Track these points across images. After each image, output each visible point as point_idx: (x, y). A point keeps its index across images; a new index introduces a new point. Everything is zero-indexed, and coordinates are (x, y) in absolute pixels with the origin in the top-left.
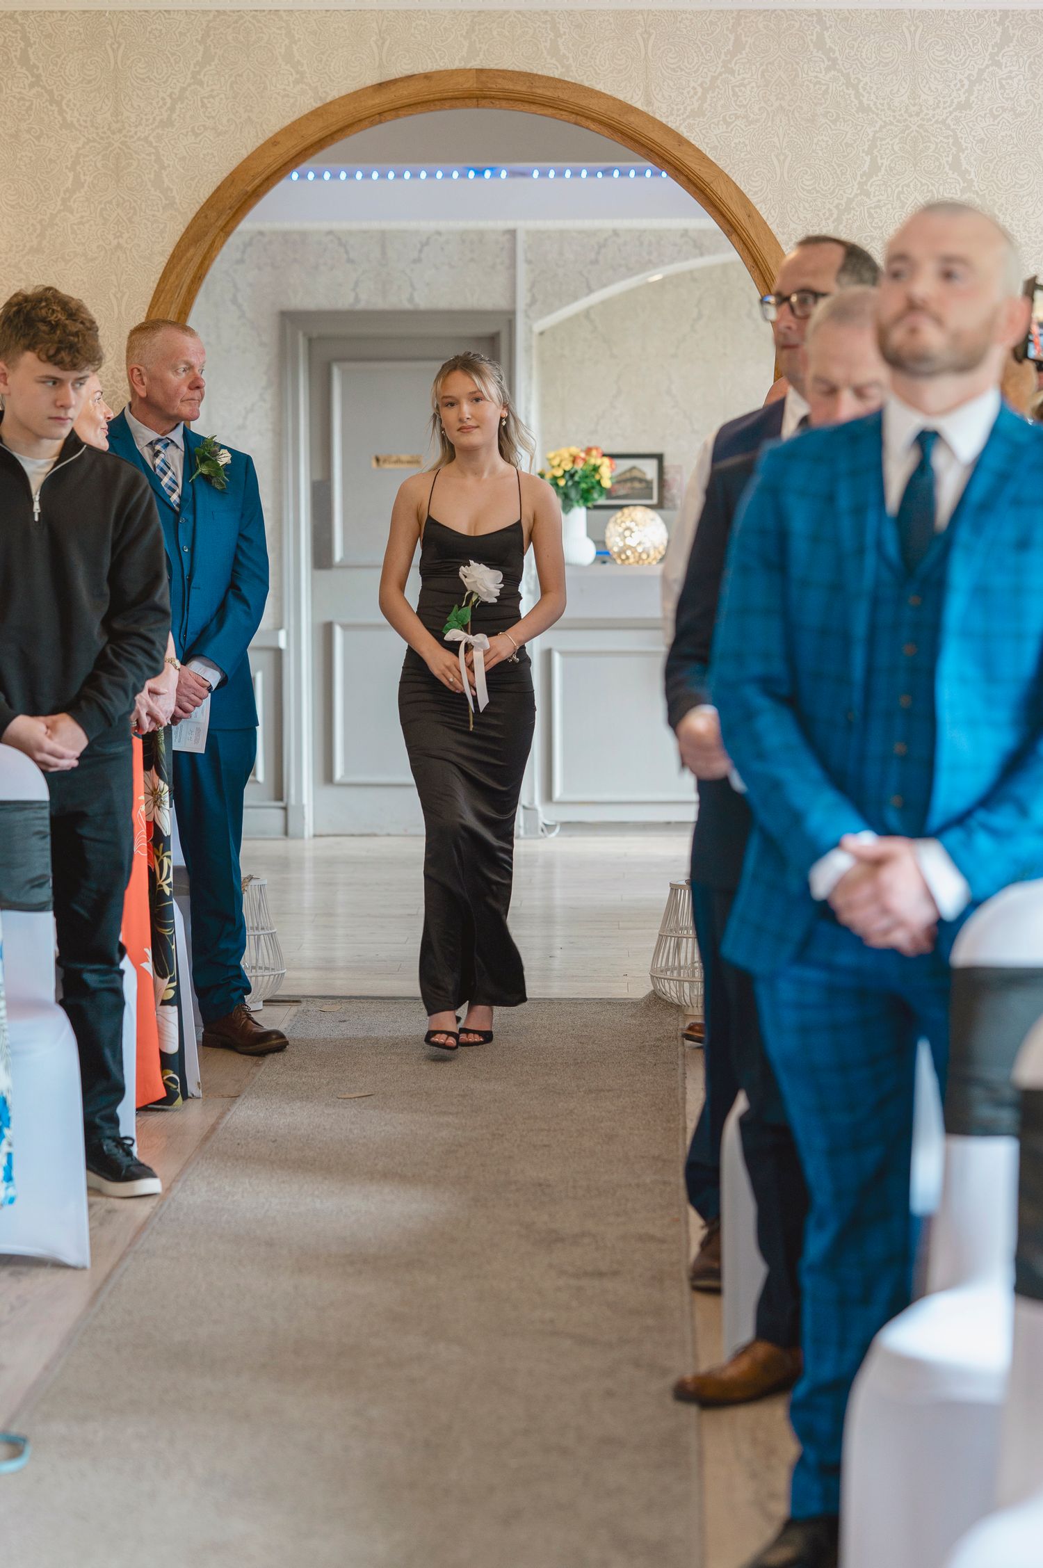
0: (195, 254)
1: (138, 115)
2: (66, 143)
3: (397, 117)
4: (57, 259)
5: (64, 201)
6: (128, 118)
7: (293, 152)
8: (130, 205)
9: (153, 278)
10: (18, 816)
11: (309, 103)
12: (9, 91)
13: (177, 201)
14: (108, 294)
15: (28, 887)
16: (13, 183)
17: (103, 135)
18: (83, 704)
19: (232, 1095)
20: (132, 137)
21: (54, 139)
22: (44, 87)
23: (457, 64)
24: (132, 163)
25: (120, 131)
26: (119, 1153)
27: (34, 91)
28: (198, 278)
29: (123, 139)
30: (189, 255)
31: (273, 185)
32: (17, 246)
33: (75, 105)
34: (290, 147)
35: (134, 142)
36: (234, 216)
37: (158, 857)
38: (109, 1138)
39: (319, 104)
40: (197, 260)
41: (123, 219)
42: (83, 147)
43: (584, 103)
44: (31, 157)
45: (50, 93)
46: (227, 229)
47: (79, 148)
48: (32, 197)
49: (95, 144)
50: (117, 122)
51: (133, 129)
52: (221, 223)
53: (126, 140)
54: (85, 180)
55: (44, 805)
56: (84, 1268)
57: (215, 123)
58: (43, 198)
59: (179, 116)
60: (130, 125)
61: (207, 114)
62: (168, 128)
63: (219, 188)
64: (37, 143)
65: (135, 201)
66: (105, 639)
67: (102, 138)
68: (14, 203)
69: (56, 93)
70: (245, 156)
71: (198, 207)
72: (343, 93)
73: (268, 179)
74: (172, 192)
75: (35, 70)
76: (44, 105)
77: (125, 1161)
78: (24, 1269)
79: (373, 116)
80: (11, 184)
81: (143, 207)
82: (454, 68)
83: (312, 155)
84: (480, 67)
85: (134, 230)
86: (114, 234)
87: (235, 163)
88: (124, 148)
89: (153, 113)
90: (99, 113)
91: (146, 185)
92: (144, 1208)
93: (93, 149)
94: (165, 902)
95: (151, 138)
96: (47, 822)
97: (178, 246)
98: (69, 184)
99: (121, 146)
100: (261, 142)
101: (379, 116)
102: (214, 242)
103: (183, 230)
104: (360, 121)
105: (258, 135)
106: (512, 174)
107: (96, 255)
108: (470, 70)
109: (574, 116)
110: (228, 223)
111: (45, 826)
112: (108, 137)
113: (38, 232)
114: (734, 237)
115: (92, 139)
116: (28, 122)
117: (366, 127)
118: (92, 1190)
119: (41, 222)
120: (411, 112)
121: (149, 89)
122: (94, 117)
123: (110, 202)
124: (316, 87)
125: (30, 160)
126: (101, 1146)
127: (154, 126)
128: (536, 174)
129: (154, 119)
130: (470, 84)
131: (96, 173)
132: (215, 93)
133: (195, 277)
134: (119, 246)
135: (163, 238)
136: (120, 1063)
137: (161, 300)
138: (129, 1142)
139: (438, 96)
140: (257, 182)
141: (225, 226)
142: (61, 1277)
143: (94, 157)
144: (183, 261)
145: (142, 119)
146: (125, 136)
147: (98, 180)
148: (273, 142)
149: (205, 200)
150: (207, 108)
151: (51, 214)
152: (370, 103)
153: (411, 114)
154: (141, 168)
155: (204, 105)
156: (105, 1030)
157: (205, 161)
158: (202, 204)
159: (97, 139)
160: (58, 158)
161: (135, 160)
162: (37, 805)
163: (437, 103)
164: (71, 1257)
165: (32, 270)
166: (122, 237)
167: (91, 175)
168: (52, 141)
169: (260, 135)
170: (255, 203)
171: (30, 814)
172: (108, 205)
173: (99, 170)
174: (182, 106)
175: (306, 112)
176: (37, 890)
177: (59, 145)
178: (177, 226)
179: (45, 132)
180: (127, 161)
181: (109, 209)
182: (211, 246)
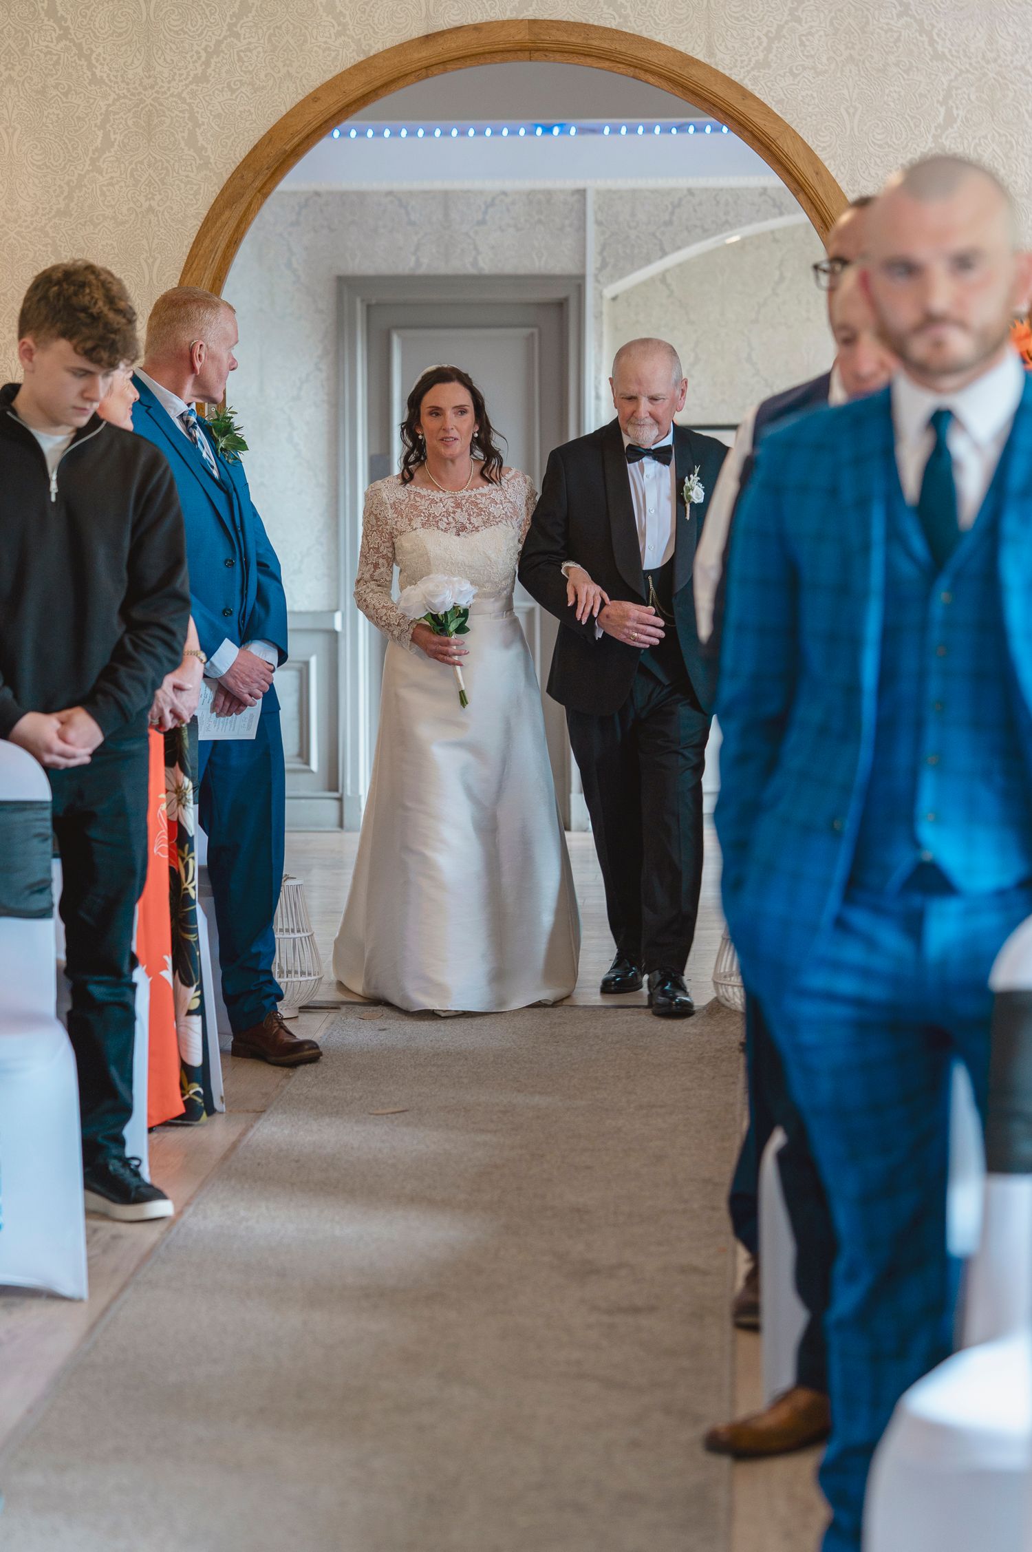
0: (231, 218)
1: (171, 70)
2: (95, 99)
3: (445, 71)
4: (85, 222)
5: (93, 161)
6: (160, 72)
7: (334, 109)
8: (162, 165)
9: (186, 243)
10: (18, 817)
11: (351, 57)
12: (35, 45)
13: (212, 161)
14: (139, 259)
15: (27, 892)
16: (40, 142)
17: (134, 91)
18: (99, 697)
19: (258, 1109)
20: (165, 93)
21: (82, 95)
22: (71, 40)
23: (508, 15)
24: (164, 120)
25: (152, 87)
26: (127, 1174)
27: (62, 44)
28: (234, 243)
29: (155, 95)
30: (224, 218)
31: (314, 143)
32: (44, 209)
33: (104, 59)
34: (331, 103)
35: (167, 99)
36: (273, 174)
37: (183, 859)
38: (116, 1157)
39: (362, 58)
40: (233, 224)
41: (154, 180)
42: (114, 104)
43: (642, 54)
44: (58, 115)
45: (79, 47)
46: (264, 191)
47: (109, 105)
48: (59, 156)
49: (127, 101)
50: (150, 77)
51: (166, 85)
52: (258, 184)
53: (158, 96)
54: (115, 139)
55: (45, 805)
56: (81, 1300)
57: (252, 78)
58: (71, 158)
59: (214, 70)
60: (162, 80)
61: (244, 69)
62: (203, 84)
63: (256, 147)
64: (64, 100)
65: (168, 161)
66: (124, 627)
67: (133, 94)
68: (40, 163)
69: (85, 47)
70: (284, 113)
71: (233, 167)
72: (388, 46)
73: (308, 137)
74: (206, 152)
75: (63, 22)
76: (73, 60)
77: (134, 1181)
78: (17, 1300)
79: (421, 69)
80: (37, 143)
81: (176, 168)
82: (505, 18)
83: (354, 111)
84: (533, 18)
85: (167, 192)
86: (146, 196)
87: (274, 120)
88: (156, 104)
89: (186, 68)
90: (130, 67)
91: (179, 144)
92: (151, 1234)
93: (124, 105)
94: (188, 907)
95: (184, 95)
96: (49, 824)
97: (213, 208)
98: (98, 143)
99: (152, 102)
100: (301, 98)
101: (426, 70)
102: (250, 204)
103: (218, 192)
104: (406, 75)
105: (297, 91)
106: (581, 131)
107: (127, 218)
108: (522, 20)
109: (632, 69)
110: (265, 184)
111: (46, 827)
112: (140, 93)
113: (66, 194)
114: (802, 196)
115: (122, 95)
116: (55, 77)
117: (413, 83)
118: (90, 1213)
119: (68, 183)
120: (458, 66)
121: (182, 42)
122: (125, 72)
123: (142, 162)
124: (360, 39)
125: (57, 117)
126: (106, 1166)
127: (187, 82)
128: (607, 130)
129: (188, 74)
130: (523, 36)
131: (126, 132)
132: (252, 46)
133: (230, 242)
134: (150, 209)
135: (197, 200)
136: (129, 1082)
137: (194, 266)
138: (136, 1162)
139: (487, 48)
140: (296, 140)
141: (262, 187)
142: (56, 1309)
143: (125, 114)
144: (218, 224)
145: (175, 74)
146: (157, 92)
147: (129, 139)
148: (314, 98)
149: (241, 160)
150: (243, 62)
151: (79, 175)
152: (416, 56)
153: (460, 68)
154: (174, 125)
155: (240, 59)
156: (111, 1046)
157: (242, 119)
158: (238, 164)
159: (128, 95)
160: (87, 114)
161: (167, 117)
162: (38, 806)
163: (487, 55)
164: (67, 1288)
165: (58, 234)
166: (154, 199)
167: (121, 133)
168: (80, 98)
169: (300, 91)
170: (294, 164)
171: (30, 815)
172: (139, 165)
173: (129, 128)
174: (217, 60)
175: (349, 66)
176: (37, 896)
177: (88, 102)
178: (212, 187)
179: (73, 88)
180: (159, 119)
181: (140, 169)
182: (248, 208)
